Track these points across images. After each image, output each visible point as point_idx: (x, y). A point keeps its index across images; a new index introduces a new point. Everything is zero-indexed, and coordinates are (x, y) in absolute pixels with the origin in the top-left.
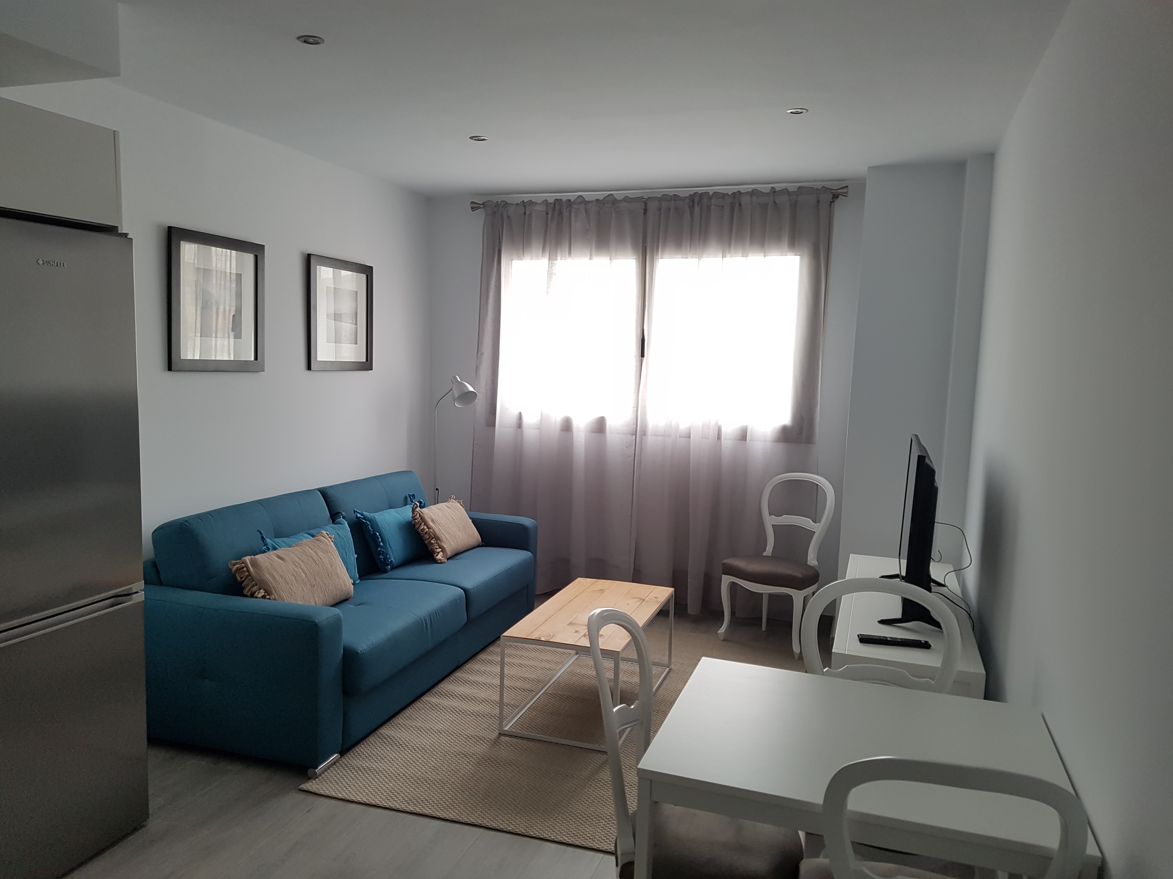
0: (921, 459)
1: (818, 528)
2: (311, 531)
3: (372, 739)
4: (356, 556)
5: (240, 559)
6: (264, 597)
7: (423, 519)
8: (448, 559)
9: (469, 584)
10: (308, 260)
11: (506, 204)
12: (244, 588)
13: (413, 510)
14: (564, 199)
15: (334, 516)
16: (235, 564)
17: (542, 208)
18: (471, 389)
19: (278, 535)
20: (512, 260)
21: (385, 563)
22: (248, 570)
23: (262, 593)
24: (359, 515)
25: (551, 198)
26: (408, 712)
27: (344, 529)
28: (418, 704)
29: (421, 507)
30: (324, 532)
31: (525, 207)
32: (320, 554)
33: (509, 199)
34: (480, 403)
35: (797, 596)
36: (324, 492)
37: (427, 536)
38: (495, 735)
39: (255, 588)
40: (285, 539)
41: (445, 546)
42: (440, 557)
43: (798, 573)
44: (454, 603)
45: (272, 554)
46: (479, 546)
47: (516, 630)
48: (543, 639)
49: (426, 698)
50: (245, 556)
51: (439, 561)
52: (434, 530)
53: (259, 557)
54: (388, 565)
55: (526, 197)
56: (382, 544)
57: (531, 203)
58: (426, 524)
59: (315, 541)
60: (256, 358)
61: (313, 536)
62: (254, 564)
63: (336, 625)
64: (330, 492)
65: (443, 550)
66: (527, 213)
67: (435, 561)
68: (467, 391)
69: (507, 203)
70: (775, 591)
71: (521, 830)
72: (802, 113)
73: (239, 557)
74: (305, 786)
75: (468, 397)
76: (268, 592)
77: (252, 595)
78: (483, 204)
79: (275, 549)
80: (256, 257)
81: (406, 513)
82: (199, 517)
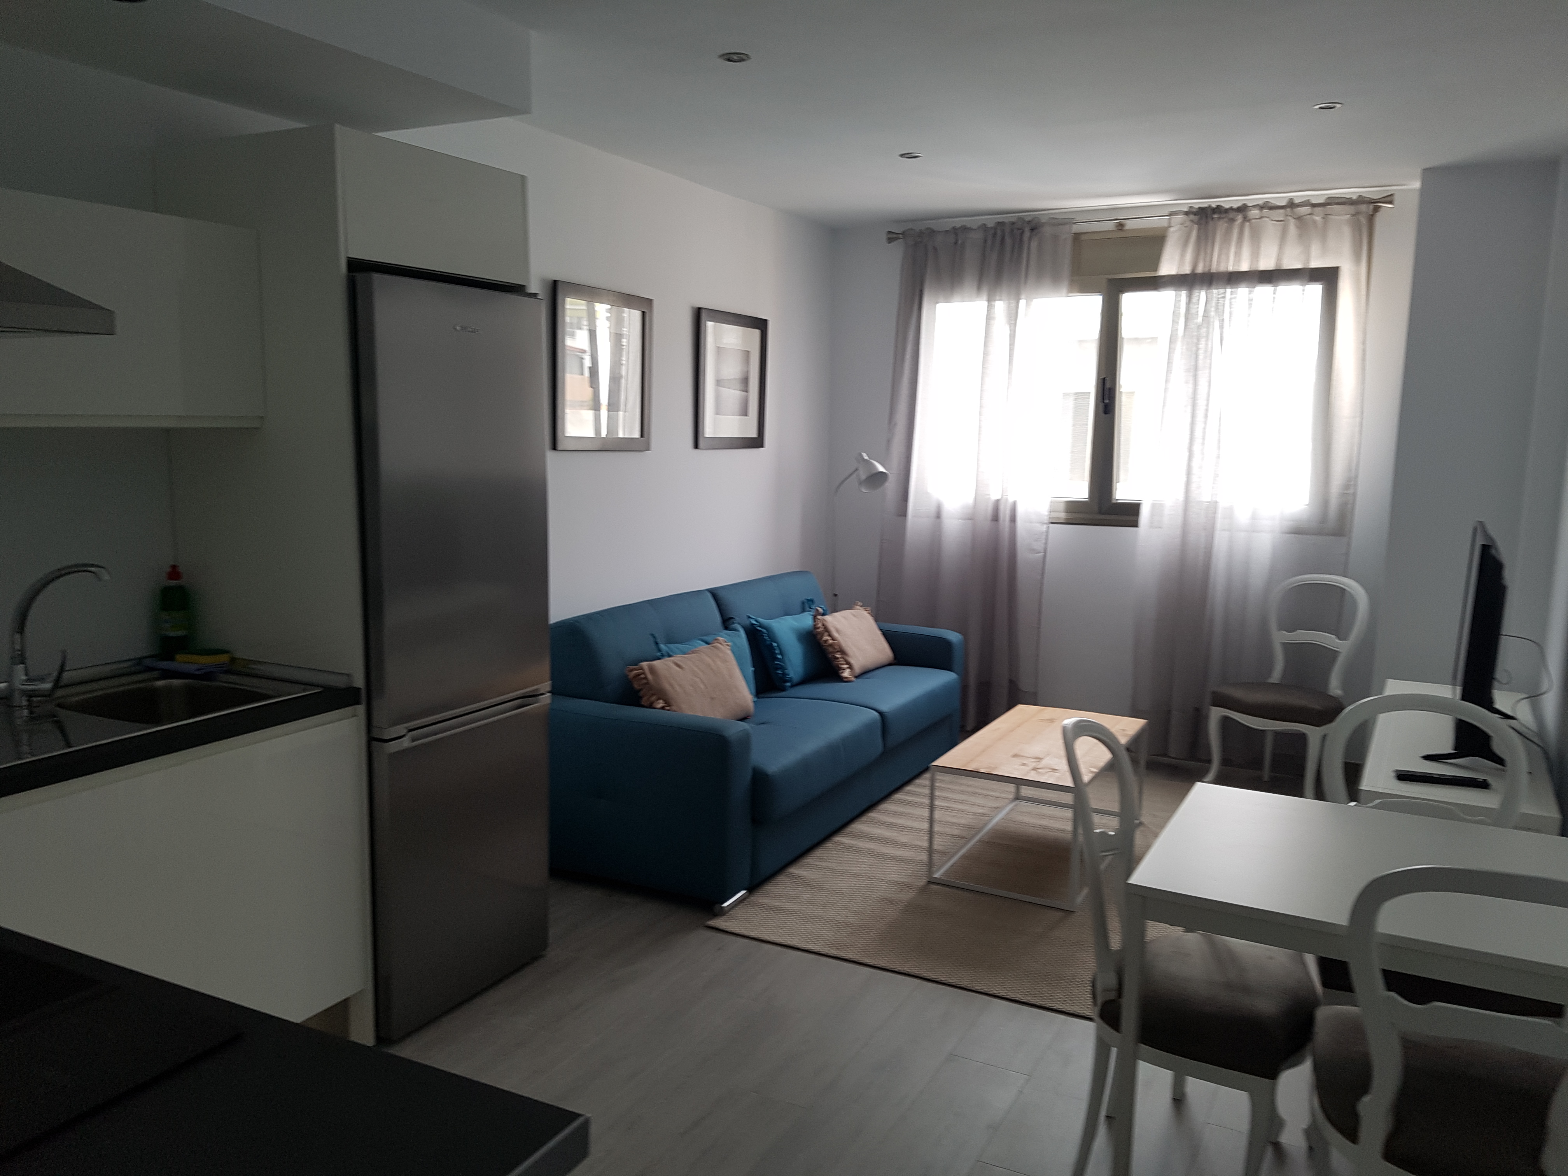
0: (1486, 550)
1: (1343, 647)
2: (707, 638)
3: (780, 878)
4: (753, 669)
5: (636, 665)
6: (663, 708)
7: (826, 630)
8: (857, 677)
9: (885, 707)
10: (698, 316)
11: (932, 232)
12: (641, 698)
13: (815, 617)
14: (1006, 221)
15: (727, 623)
16: (632, 670)
17: (978, 236)
18: (881, 469)
19: (670, 641)
20: (937, 302)
21: (784, 679)
22: (646, 678)
23: (660, 704)
24: (754, 622)
25: (991, 221)
26: (818, 853)
27: (739, 636)
28: (829, 845)
29: (823, 615)
30: (721, 639)
31: (956, 234)
32: (719, 663)
33: (934, 225)
34: (891, 486)
35: (1313, 733)
36: (714, 593)
37: (831, 649)
38: (923, 882)
39: (654, 698)
40: (679, 646)
41: (852, 661)
42: (846, 674)
43: (1315, 705)
44: (868, 727)
45: (667, 661)
46: (890, 664)
47: (950, 759)
48: (982, 771)
49: (837, 839)
50: (642, 662)
51: (845, 680)
52: (839, 642)
53: (656, 663)
54: (787, 681)
55: (958, 222)
56: (779, 656)
57: (965, 229)
58: (830, 635)
59: (711, 647)
60: (642, 435)
61: (708, 643)
62: (652, 670)
63: (745, 741)
64: (721, 594)
65: (851, 667)
66: (960, 242)
67: (841, 680)
68: (874, 472)
69: (934, 231)
70: (1281, 728)
71: (965, 983)
72: (1334, 107)
73: (636, 662)
74: (713, 923)
75: (877, 479)
76: (668, 703)
77: (651, 706)
78: (903, 233)
79: (670, 656)
80: (644, 313)
81: (806, 621)
82: (590, 617)
